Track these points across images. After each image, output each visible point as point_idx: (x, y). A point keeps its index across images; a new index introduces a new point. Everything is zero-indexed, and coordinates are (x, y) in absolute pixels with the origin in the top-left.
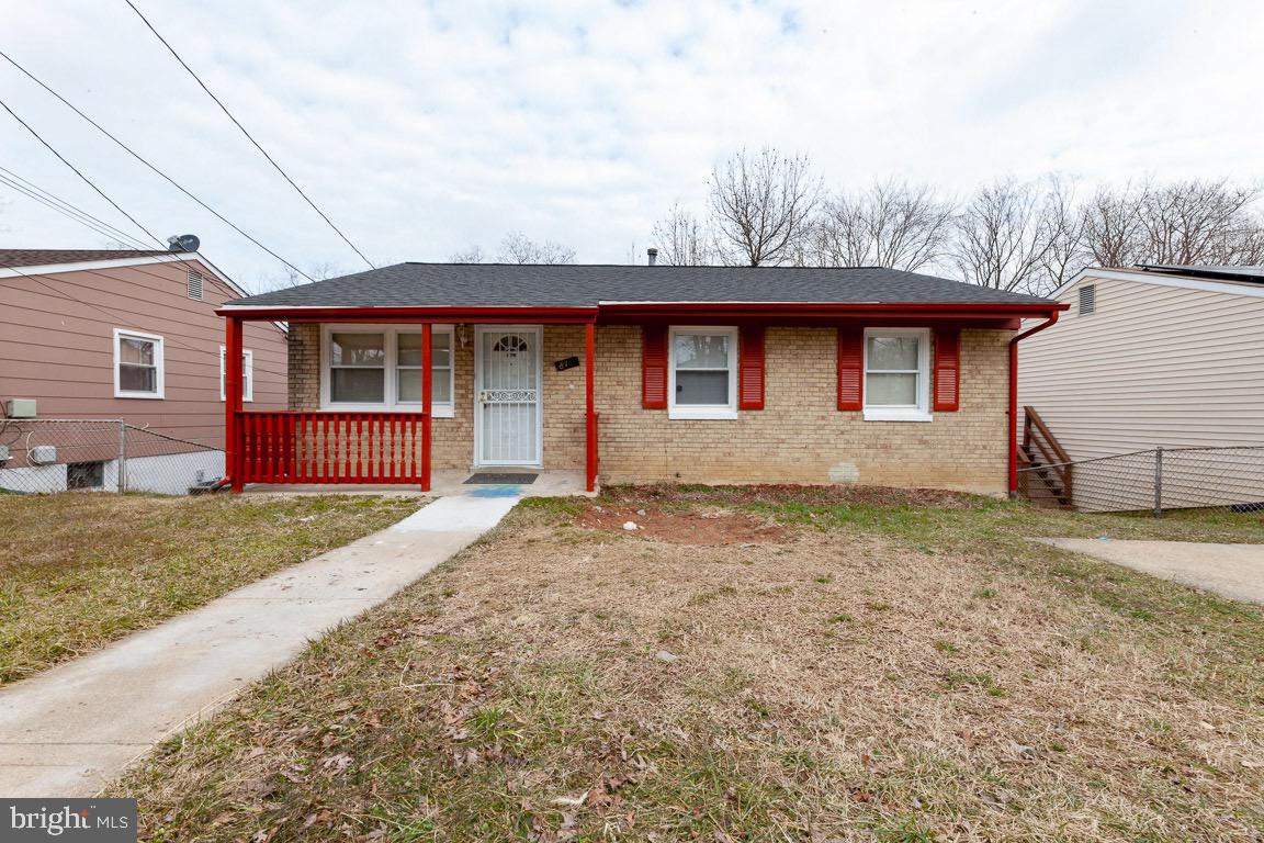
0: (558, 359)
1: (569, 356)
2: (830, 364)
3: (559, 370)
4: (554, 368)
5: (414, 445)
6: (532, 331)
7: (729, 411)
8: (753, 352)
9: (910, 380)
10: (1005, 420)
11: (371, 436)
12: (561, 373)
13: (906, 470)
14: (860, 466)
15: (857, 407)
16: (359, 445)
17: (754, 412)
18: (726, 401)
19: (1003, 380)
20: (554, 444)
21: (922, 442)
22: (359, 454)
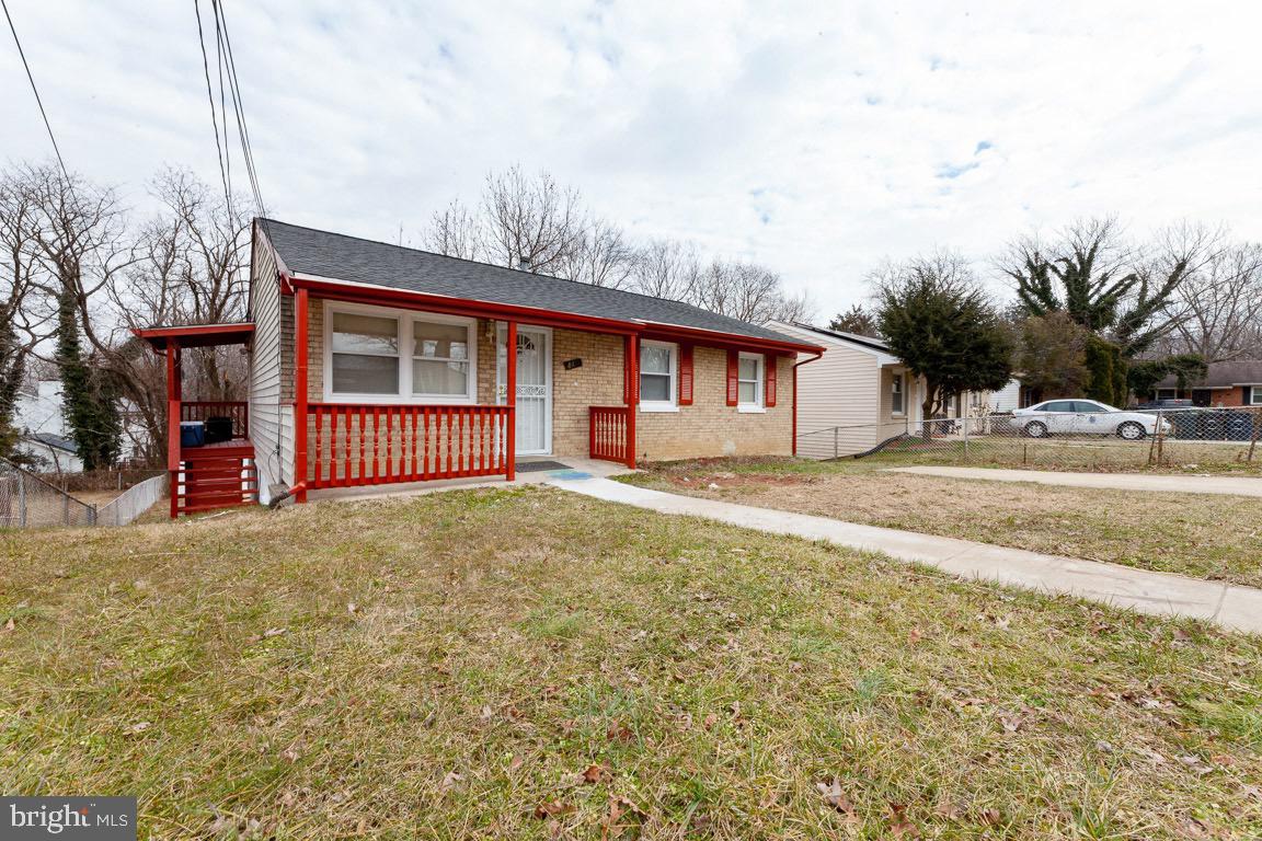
0: (566, 360)
1: (574, 357)
2: (723, 374)
3: (567, 369)
4: (563, 367)
5: (438, 439)
6: (542, 332)
7: (670, 406)
8: (686, 359)
9: (751, 386)
10: (791, 412)
11: (389, 431)
12: (568, 372)
13: (754, 444)
14: (737, 444)
15: (734, 404)
16: (376, 441)
17: (687, 407)
18: (667, 398)
19: (791, 381)
20: (562, 434)
21: (762, 426)
22: (376, 451)
